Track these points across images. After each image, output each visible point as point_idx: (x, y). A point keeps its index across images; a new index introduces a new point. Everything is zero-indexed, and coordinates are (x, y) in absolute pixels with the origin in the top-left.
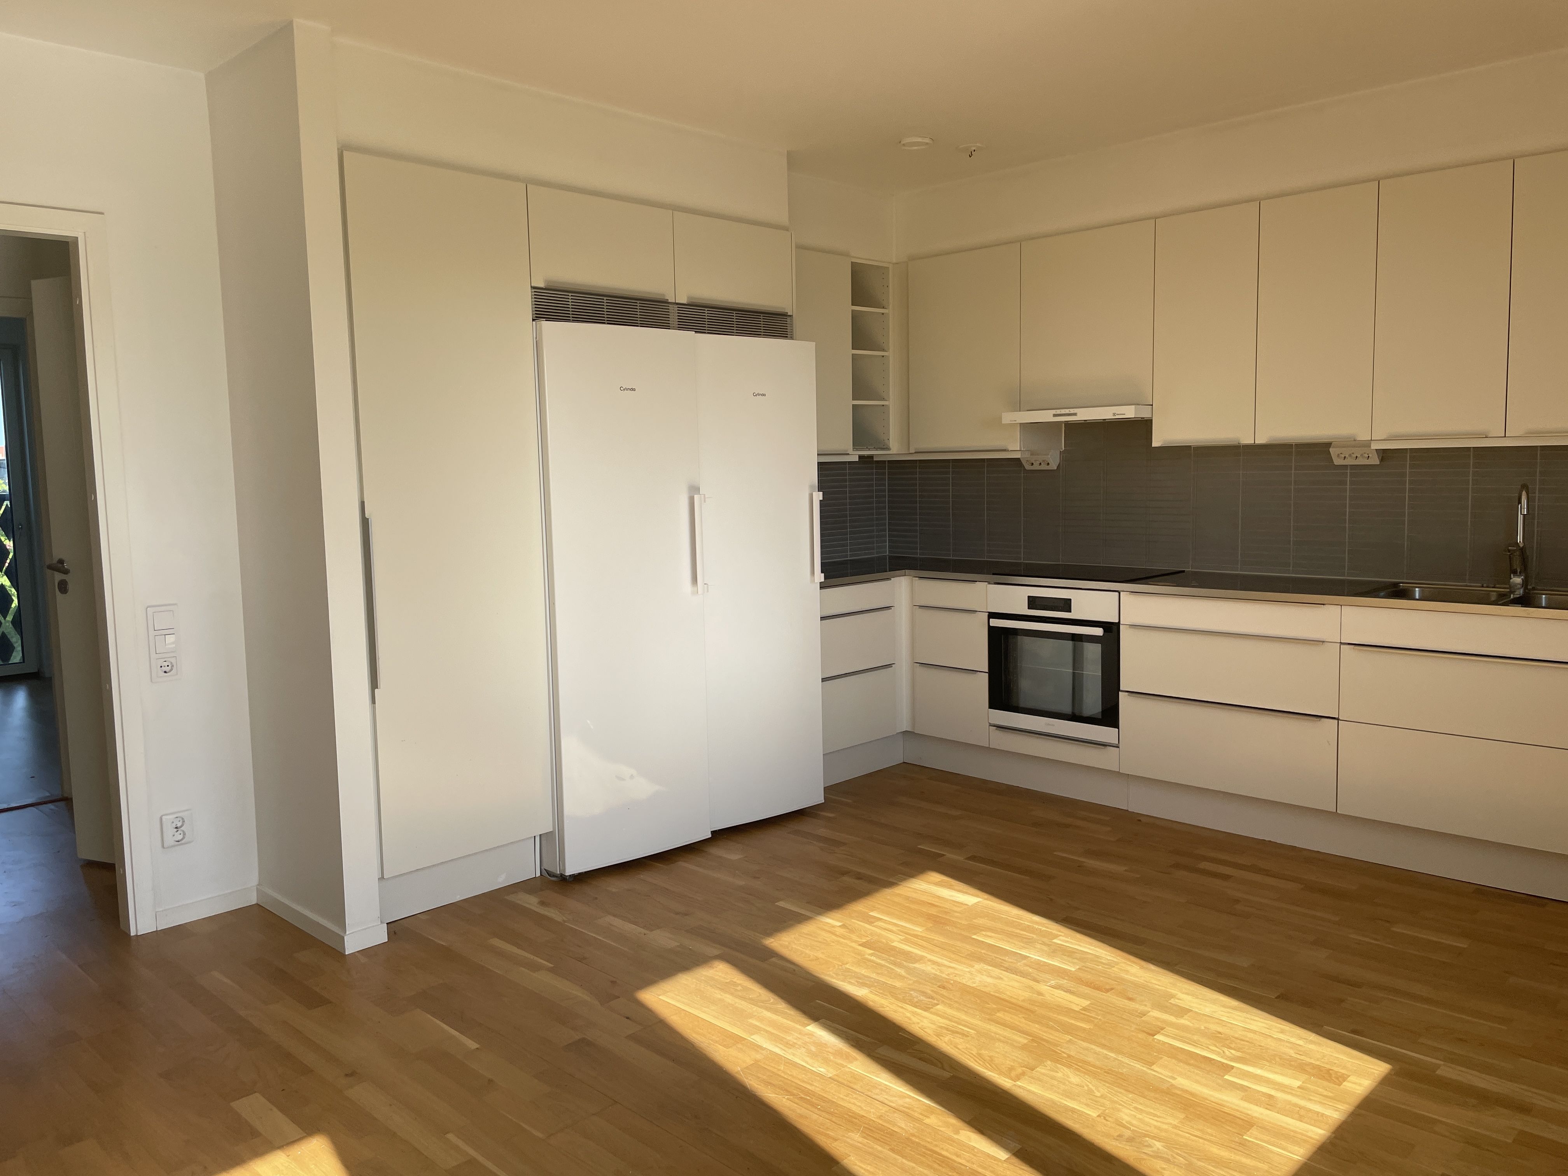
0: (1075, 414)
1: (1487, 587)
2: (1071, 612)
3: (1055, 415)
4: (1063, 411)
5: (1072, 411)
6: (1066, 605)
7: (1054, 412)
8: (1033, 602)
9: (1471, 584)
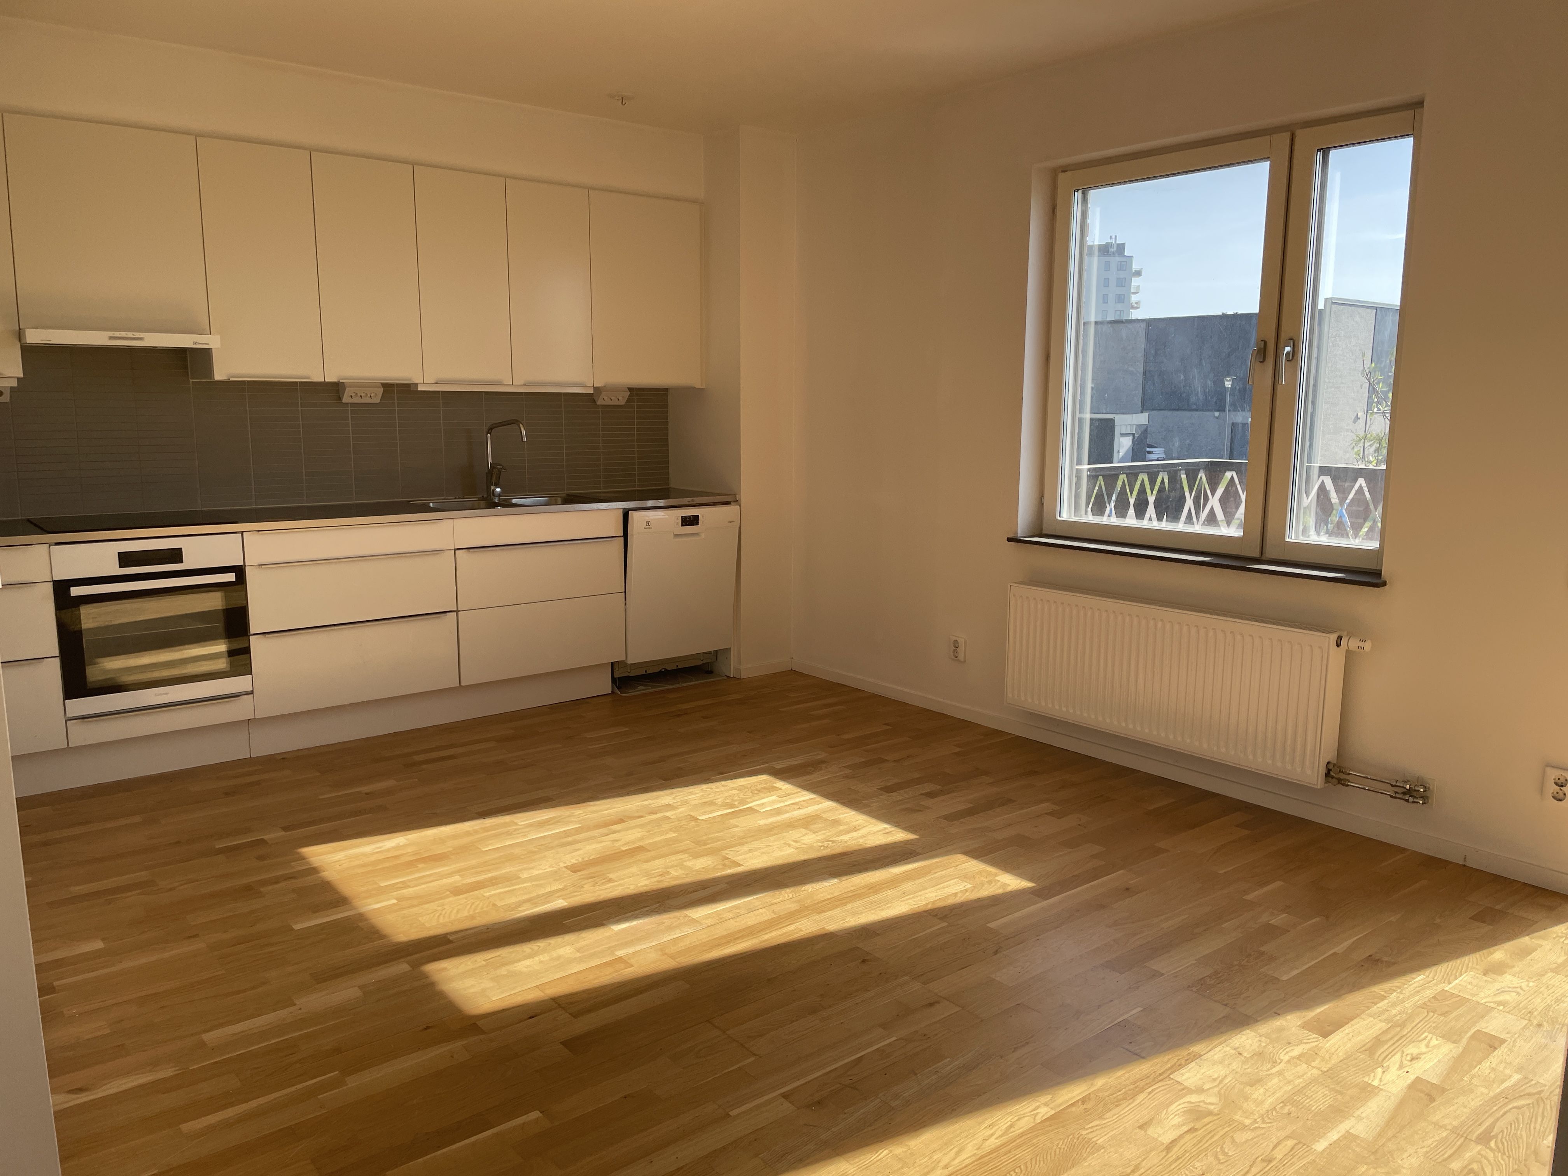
0: (141, 339)
1: (459, 498)
2: (182, 562)
3: (111, 338)
4: (123, 334)
5: (137, 335)
6: (176, 555)
7: (111, 334)
8: (125, 559)
9: (449, 498)
